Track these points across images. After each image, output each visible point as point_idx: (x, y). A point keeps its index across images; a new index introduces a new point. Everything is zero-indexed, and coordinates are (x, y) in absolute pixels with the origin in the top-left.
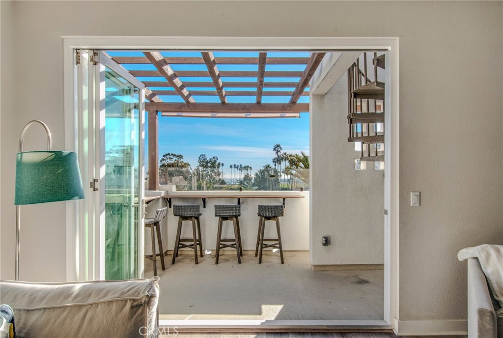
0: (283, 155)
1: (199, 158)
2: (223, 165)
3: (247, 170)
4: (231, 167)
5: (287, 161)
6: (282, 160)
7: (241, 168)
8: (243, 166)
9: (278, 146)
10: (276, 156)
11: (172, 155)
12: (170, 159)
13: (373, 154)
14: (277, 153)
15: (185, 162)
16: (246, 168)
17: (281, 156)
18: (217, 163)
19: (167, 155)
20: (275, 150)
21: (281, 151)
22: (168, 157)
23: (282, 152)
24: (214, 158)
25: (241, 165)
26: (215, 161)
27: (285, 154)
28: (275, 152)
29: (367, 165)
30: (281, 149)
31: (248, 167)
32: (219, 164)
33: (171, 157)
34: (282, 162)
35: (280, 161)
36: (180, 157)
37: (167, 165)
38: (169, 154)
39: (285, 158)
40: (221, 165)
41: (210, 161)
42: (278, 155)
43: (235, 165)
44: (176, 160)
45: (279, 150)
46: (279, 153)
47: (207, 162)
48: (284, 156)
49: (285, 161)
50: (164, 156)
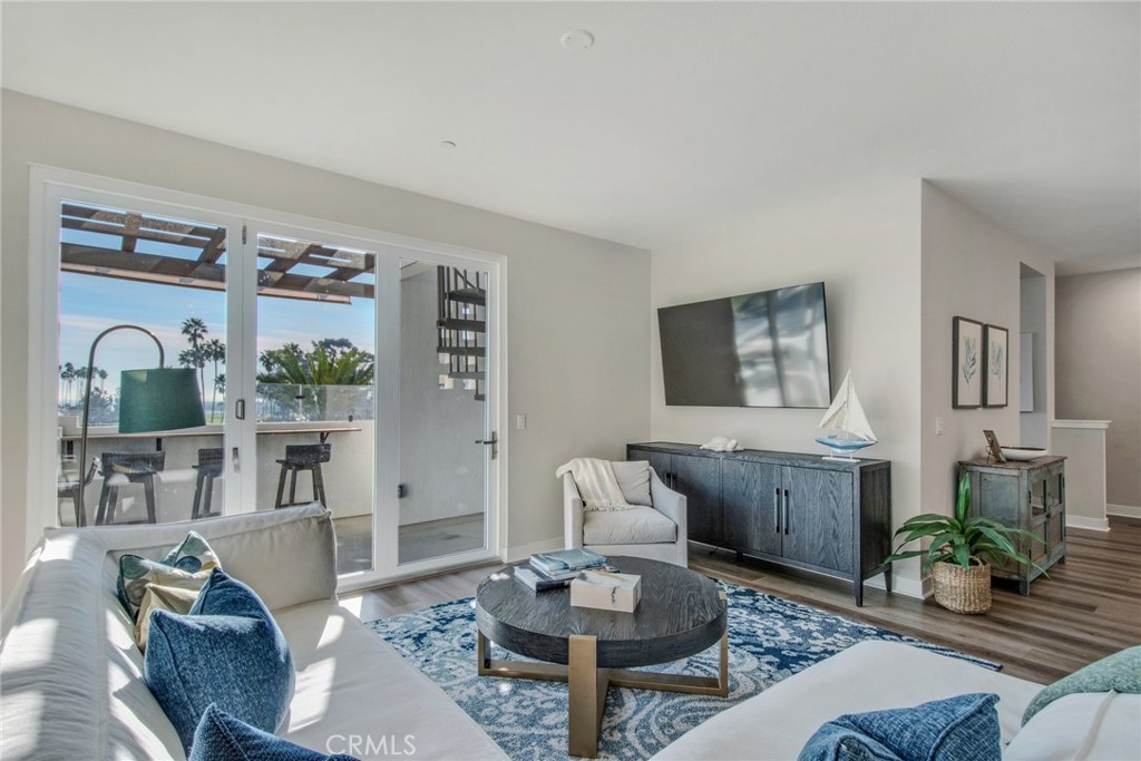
0: (209, 346)
6: (208, 358)
9: (197, 323)
10: (190, 347)
13: (462, 370)
14: (194, 337)
17: (205, 347)
20: (186, 331)
21: (204, 335)
23: (207, 338)
27: (215, 343)
29: (455, 383)
30: (204, 331)
34: (206, 362)
35: (202, 359)
39: (215, 351)
42: (195, 345)
45: (199, 332)
46: (199, 341)
48: (213, 347)
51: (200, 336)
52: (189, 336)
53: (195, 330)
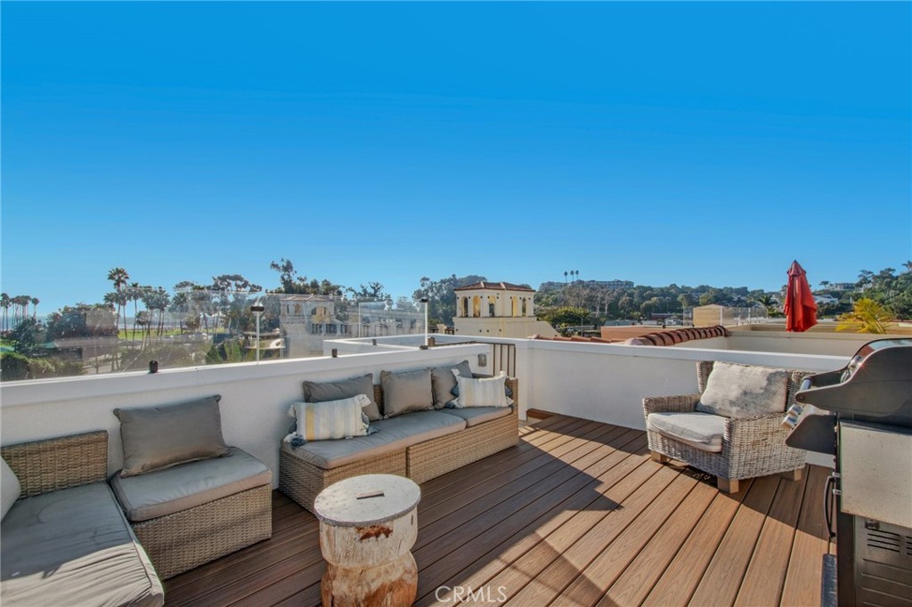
0: (130, 289)
3: (24, 304)
5: (140, 301)
6: (129, 299)
9: (118, 271)
10: (113, 290)
14: (117, 284)
16: (23, 301)
17: (127, 290)
20: (111, 277)
21: (127, 281)
23: (129, 283)
27: (135, 286)
30: (127, 278)
34: (128, 302)
35: (125, 300)
39: (136, 293)
42: (118, 290)
45: (122, 278)
46: (122, 285)
48: (134, 289)
49: (136, 299)
51: (123, 282)
52: (114, 282)
53: (119, 278)
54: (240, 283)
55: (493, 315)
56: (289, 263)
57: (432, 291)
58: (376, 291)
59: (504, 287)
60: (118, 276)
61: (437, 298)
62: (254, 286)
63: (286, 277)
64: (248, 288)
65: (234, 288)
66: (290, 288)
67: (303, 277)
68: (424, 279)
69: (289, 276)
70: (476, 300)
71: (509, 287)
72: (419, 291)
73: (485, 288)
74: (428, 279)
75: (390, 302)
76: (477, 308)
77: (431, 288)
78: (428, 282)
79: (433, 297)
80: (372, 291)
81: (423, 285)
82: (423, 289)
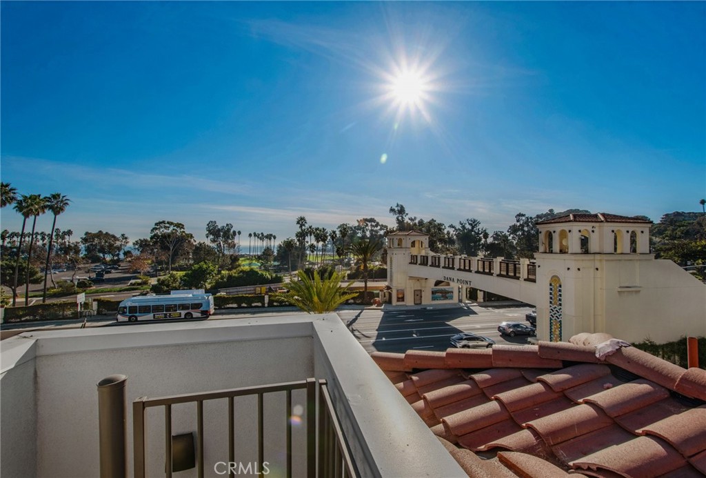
0: (308, 229)
1: (208, 225)
2: (239, 233)
3: (270, 239)
4: (250, 235)
5: (313, 236)
6: (307, 235)
7: (262, 237)
8: (265, 234)
10: (300, 230)
11: (168, 223)
12: (165, 227)
14: (301, 227)
15: (187, 232)
16: (269, 237)
17: (306, 230)
18: (232, 231)
19: (160, 223)
20: (298, 223)
22: (162, 225)
24: (227, 225)
25: (262, 233)
26: (229, 230)
27: (310, 227)
28: (299, 225)
30: (305, 222)
31: (271, 235)
32: (234, 232)
33: (167, 225)
35: (305, 236)
36: (180, 226)
37: (162, 236)
38: (163, 222)
39: (311, 231)
40: (237, 234)
41: (222, 229)
42: (302, 229)
43: (255, 234)
44: (174, 229)
46: (303, 227)
47: (219, 230)
49: (311, 235)
50: (156, 224)
51: (304, 225)
53: (302, 223)
54: (373, 224)
55: (586, 252)
56: (402, 207)
57: (528, 226)
58: (473, 227)
59: (602, 219)
60: (301, 221)
61: (532, 232)
62: (382, 225)
63: (400, 218)
64: (379, 227)
65: (370, 228)
66: (402, 226)
67: (413, 218)
68: (520, 215)
69: (402, 218)
70: (563, 234)
71: (609, 218)
72: (514, 226)
73: (575, 221)
74: (523, 215)
75: (486, 236)
76: (564, 243)
77: (527, 223)
78: (524, 218)
79: (528, 231)
80: (470, 228)
81: (518, 221)
82: (518, 224)
